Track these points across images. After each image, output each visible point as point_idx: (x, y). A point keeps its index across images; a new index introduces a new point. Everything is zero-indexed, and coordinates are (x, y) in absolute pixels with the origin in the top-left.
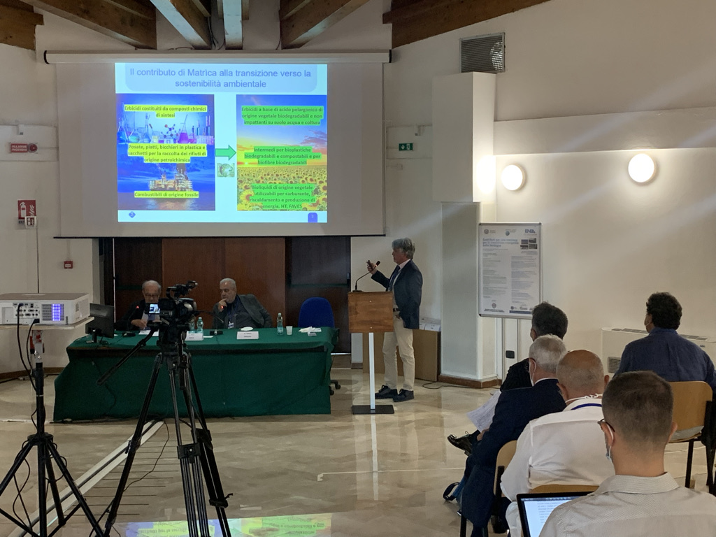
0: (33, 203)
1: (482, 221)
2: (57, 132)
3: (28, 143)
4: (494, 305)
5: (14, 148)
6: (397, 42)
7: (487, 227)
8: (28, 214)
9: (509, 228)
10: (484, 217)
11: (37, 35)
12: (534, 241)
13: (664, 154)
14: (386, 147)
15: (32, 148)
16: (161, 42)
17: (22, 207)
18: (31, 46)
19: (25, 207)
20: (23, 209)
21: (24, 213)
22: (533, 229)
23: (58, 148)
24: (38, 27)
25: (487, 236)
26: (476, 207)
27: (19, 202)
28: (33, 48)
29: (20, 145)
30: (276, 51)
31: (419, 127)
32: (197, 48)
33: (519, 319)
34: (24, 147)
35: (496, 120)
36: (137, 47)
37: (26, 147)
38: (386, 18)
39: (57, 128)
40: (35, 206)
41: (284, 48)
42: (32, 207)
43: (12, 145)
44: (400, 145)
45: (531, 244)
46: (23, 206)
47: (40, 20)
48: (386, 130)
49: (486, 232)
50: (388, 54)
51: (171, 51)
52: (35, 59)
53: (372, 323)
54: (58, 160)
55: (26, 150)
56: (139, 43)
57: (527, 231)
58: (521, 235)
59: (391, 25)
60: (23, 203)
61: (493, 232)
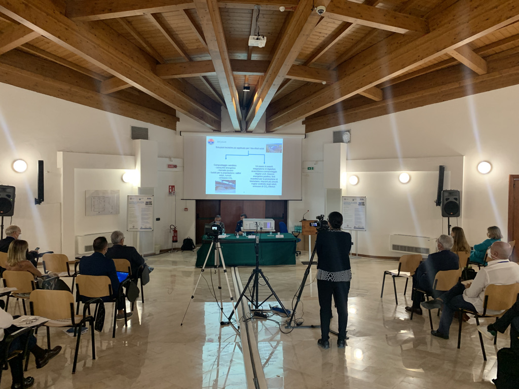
0: (173, 186)
1: (343, 195)
2: (183, 161)
3: (175, 164)
4: (348, 226)
5: (170, 166)
6: (307, 132)
7: (344, 198)
8: (172, 191)
9: (354, 198)
10: (343, 194)
11: (177, 125)
12: (364, 203)
13: (413, 173)
14: (303, 168)
15: (175, 166)
16: (222, 130)
18: (175, 129)
21: (171, 190)
22: (362, 198)
23: (183, 167)
24: (177, 122)
25: (345, 201)
26: (340, 191)
27: (169, 186)
28: (176, 130)
30: (264, 133)
31: (317, 161)
32: (237, 132)
33: (357, 231)
34: (172, 166)
35: (347, 160)
36: (214, 131)
38: (303, 123)
39: (183, 159)
40: (174, 188)
41: (267, 132)
44: (308, 168)
45: (363, 204)
46: (171, 187)
47: (178, 119)
48: (303, 162)
49: (345, 199)
50: (304, 136)
51: (226, 132)
52: (176, 134)
53: (310, 231)
54: (184, 170)
56: (216, 129)
57: (361, 199)
58: (359, 201)
59: (305, 125)
61: (348, 199)
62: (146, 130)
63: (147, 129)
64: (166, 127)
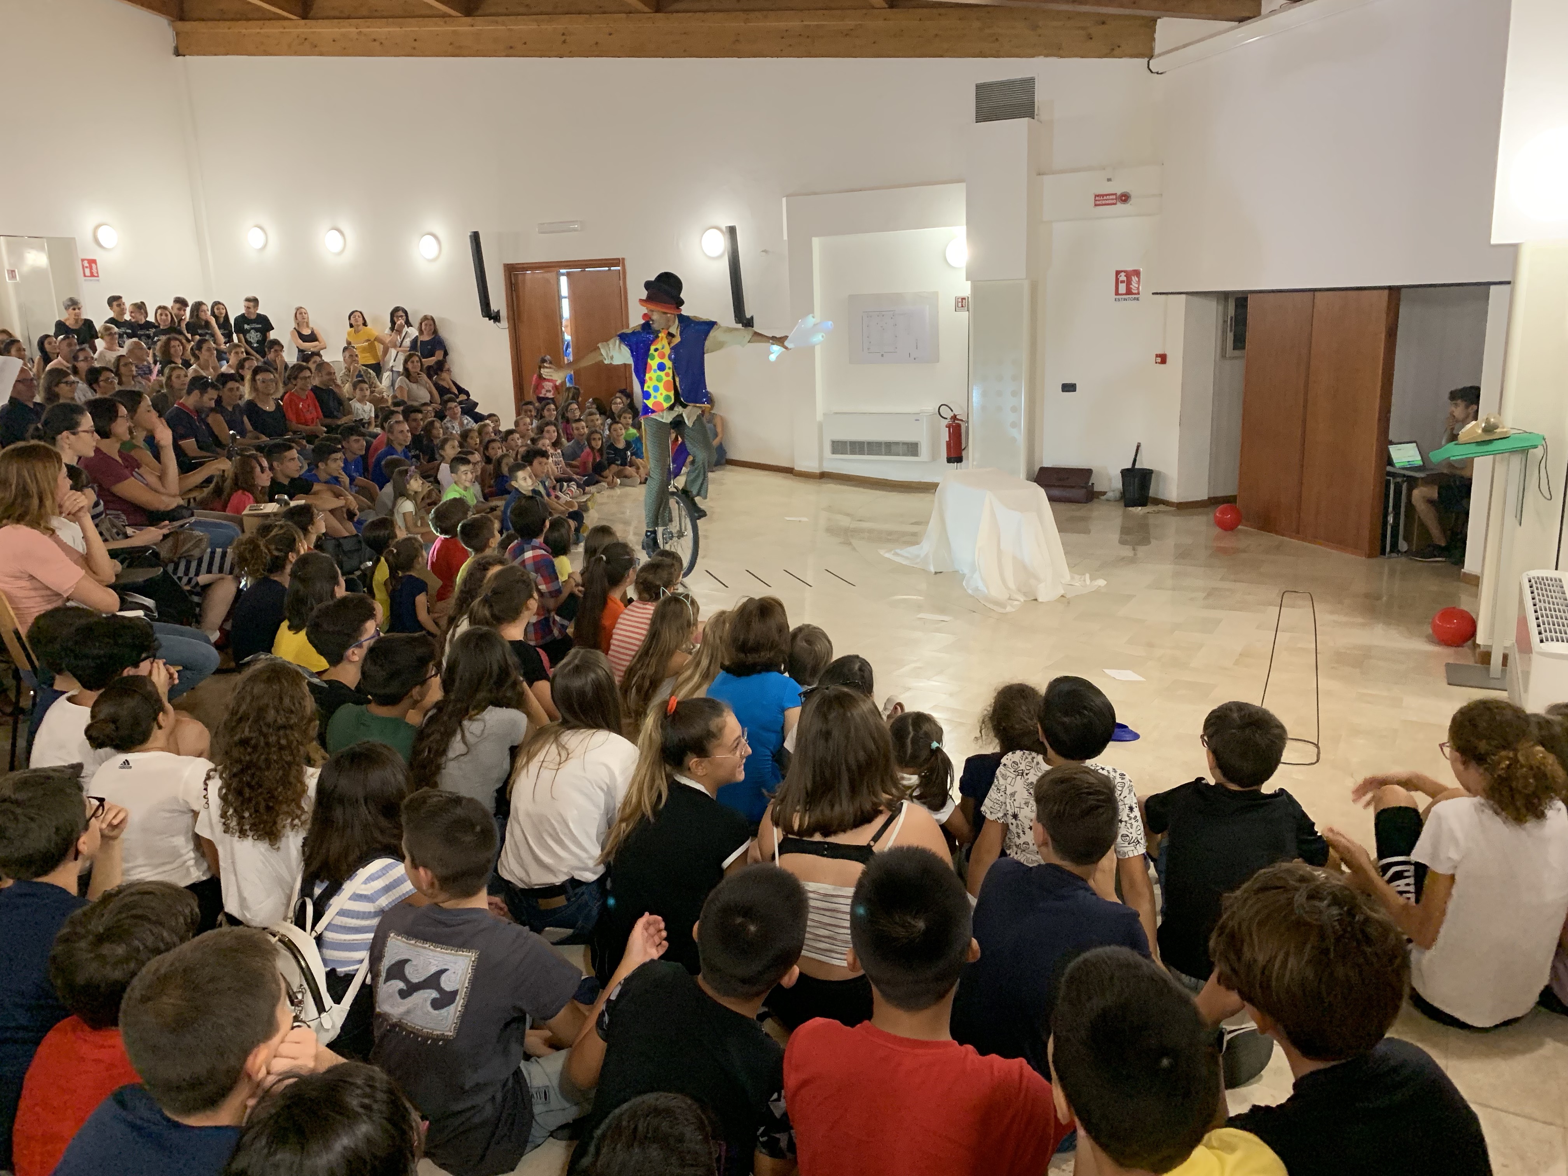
0: (1137, 273)
2: (1163, 171)
3: (1121, 190)
5: (1101, 200)
8: (1130, 290)
11: (1157, 36)
15: (1125, 198)
17: (1121, 279)
18: (1147, 53)
19: (1125, 279)
20: (1122, 282)
21: (1122, 288)
23: (1161, 194)
27: (1118, 273)
28: (1150, 56)
29: (1103, 196)
34: (1111, 197)
37: (1114, 197)
39: (1163, 166)
40: (1139, 276)
42: (1134, 279)
43: (1096, 196)
46: (1123, 277)
54: (1161, 211)
55: (1114, 201)
60: (1123, 274)
62: (1028, 85)
63: (1032, 80)
64: (1112, 51)
